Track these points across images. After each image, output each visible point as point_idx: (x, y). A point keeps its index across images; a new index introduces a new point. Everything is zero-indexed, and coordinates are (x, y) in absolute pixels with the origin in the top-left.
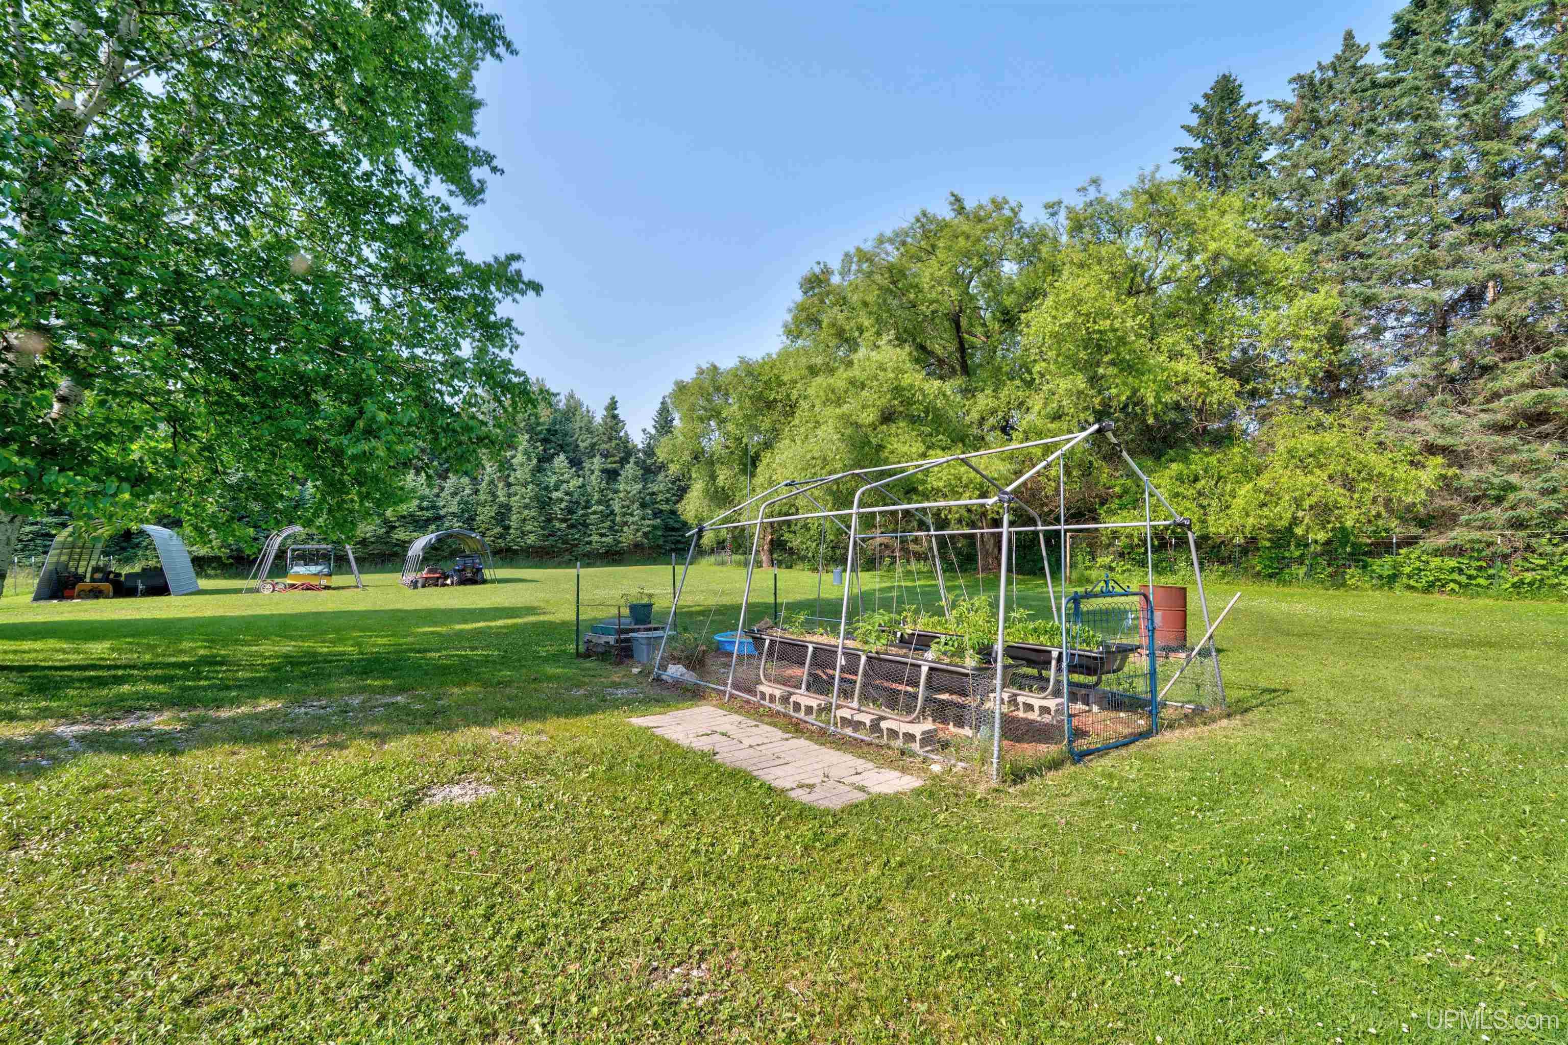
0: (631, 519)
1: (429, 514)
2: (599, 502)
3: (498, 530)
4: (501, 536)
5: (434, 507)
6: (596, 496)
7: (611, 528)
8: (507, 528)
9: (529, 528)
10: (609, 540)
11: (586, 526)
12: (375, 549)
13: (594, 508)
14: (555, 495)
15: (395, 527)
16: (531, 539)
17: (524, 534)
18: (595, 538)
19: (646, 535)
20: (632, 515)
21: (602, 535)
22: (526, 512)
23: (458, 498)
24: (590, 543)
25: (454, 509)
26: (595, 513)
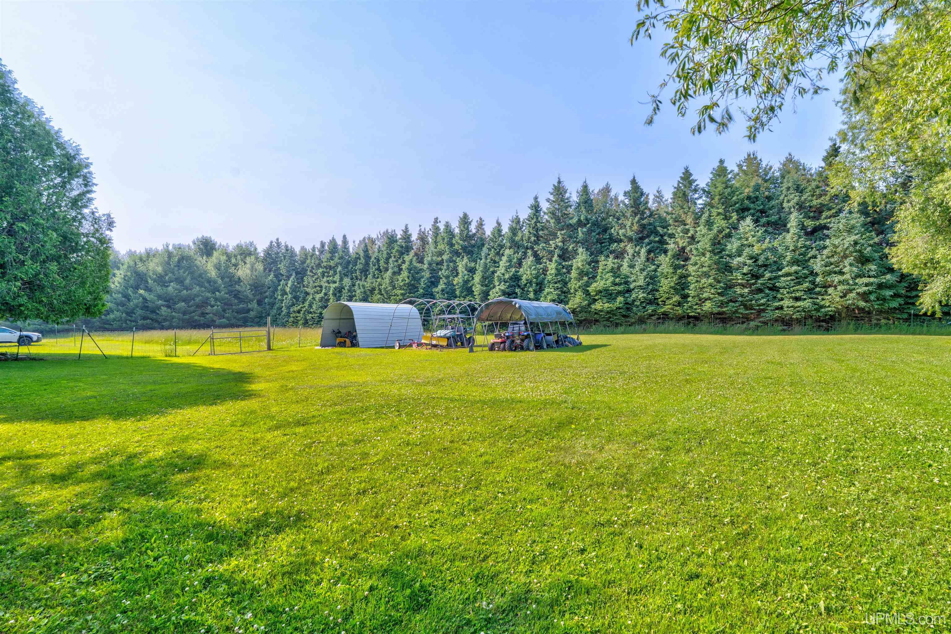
0: (837, 279)
1: (621, 288)
2: (795, 262)
3: (677, 298)
4: (679, 304)
5: (626, 283)
6: (789, 256)
7: (810, 291)
8: (685, 297)
9: (705, 295)
10: (806, 304)
11: (774, 289)
12: (582, 316)
13: (786, 270)
14: (737, 261)
15: (595, 300)
16: (708, 306)
17: (703, 301)
18: (786, 303)
19: (864, 296)
20: (841, 273)
21: (797, 299)
22: (704, 280)
23: (645, 273)
24: (781, 308)
25: (641, 282)
26: (788, 275)
